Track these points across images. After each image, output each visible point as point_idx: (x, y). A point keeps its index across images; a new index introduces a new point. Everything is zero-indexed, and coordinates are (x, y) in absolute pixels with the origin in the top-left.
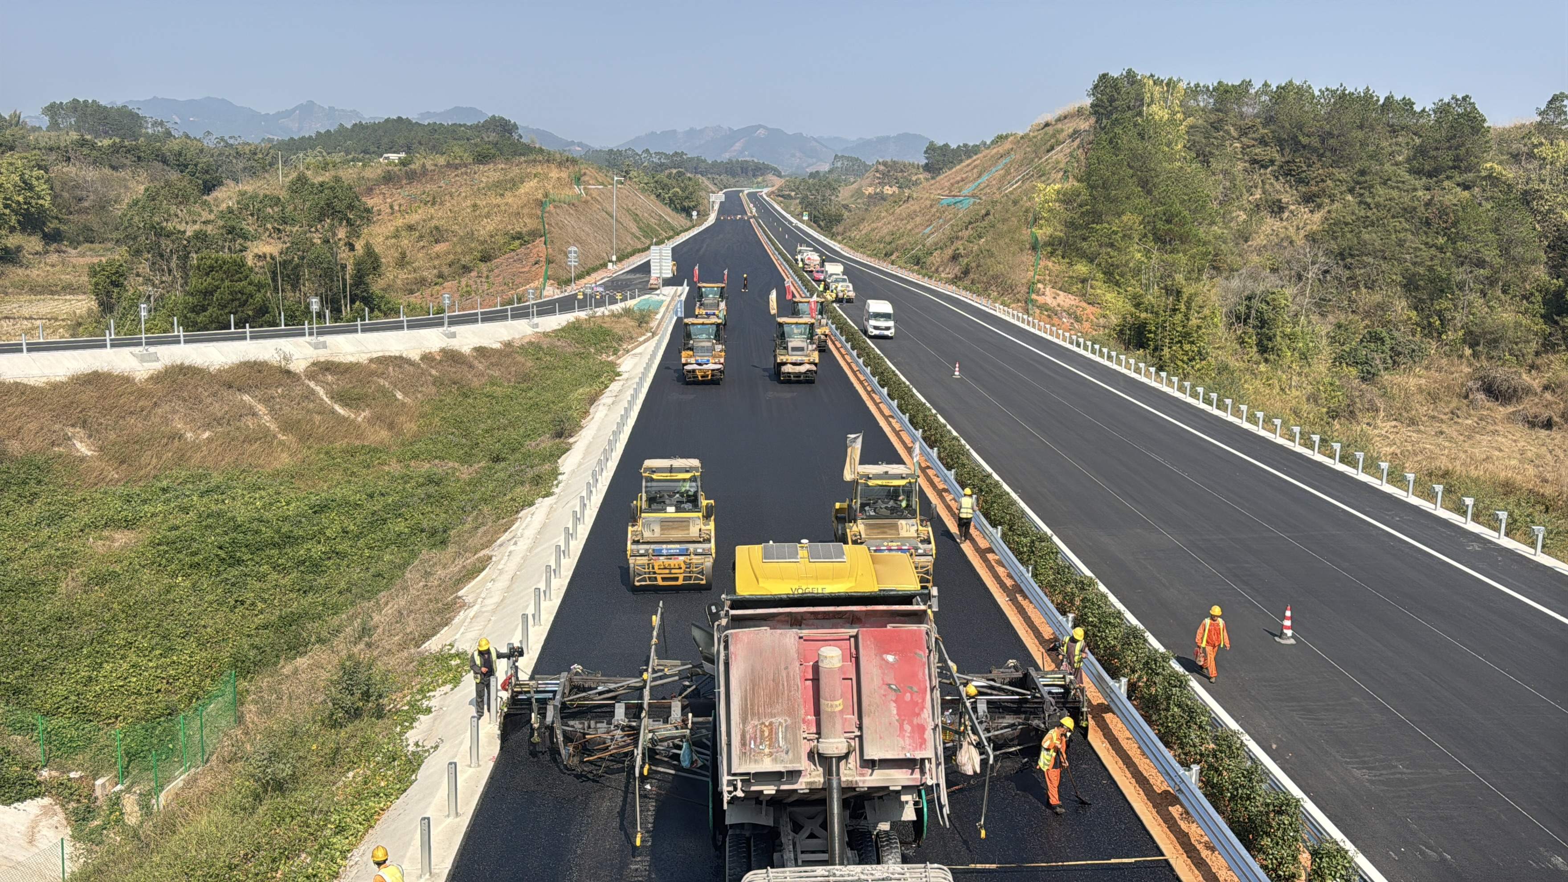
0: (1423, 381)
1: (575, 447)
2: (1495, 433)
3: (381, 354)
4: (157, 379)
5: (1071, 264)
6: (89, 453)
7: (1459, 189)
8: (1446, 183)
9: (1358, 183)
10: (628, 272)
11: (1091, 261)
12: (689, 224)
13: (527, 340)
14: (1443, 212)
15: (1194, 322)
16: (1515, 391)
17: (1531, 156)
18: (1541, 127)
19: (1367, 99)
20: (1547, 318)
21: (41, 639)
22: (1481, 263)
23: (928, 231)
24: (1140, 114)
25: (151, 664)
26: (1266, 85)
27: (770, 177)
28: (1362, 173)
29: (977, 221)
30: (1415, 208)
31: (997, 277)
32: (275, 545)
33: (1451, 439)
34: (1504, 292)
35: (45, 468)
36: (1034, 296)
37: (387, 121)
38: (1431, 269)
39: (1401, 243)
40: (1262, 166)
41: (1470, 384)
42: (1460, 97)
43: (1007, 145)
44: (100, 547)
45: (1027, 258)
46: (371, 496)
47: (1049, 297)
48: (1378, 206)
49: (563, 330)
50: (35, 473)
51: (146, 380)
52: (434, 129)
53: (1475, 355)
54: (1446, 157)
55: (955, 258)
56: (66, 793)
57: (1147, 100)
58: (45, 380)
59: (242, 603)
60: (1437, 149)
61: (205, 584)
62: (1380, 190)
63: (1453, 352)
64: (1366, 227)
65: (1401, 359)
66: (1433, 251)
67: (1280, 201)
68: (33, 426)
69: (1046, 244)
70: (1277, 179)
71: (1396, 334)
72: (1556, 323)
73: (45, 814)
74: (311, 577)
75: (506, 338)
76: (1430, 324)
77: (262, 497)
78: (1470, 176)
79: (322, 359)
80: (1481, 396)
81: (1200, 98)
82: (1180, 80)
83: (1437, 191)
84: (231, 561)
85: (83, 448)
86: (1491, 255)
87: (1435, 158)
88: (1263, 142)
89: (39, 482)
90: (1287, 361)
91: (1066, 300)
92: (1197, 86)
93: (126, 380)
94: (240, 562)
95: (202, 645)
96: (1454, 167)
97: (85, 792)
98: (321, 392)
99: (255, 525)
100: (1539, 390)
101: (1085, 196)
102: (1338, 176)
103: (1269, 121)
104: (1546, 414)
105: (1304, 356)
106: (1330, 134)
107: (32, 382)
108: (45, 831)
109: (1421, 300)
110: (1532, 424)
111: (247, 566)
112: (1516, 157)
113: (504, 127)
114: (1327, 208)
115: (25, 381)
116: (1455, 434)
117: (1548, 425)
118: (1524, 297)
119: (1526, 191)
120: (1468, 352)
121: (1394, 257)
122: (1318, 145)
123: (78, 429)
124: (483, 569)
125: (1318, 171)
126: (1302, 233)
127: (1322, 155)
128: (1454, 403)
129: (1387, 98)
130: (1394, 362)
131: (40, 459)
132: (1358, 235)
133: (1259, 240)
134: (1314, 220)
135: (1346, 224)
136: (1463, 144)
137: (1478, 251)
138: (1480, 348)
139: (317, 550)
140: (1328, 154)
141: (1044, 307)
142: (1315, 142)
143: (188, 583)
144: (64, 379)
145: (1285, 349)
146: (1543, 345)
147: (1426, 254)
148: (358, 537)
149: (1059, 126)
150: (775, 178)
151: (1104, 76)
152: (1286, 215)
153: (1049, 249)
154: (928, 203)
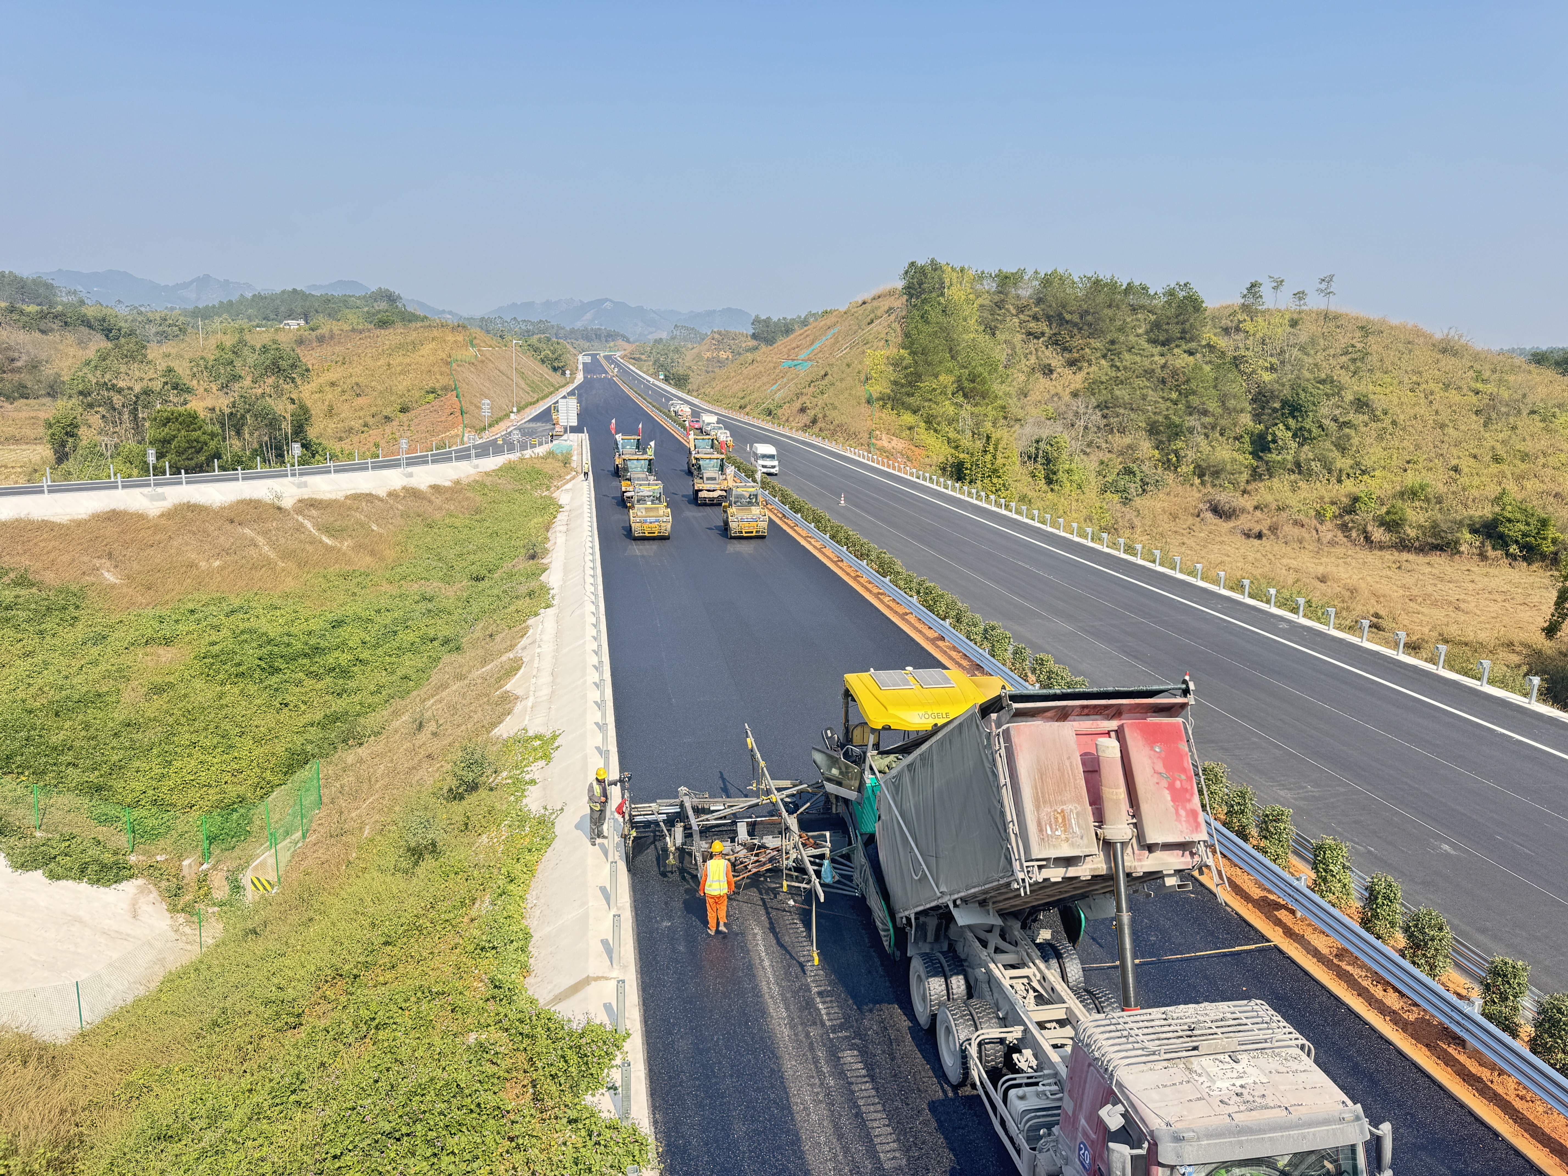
0: (1166, 504)
1: (553, 566)
2: (1222, 542)
3: (353, 492)
4: (168, 515)
5: (898, 415)
6: (117, 581)
7: (1186, 355)
8: (1176, 351)
9: (1109, 350)
10: (529, 421)
11: (915, 412)
12: (564, 382)
13: (472, 479)
14: (1175, 373)
15: (1000, 461)
16: (1234, 511)
17: (1238, 329)
18: (1245, 308)
19: (1113, 286)
20: (1255, 454)
21: (115, 743)
22: (1205, 413)
23: (774, 387)
24: (942, 294)
25: (215, 760)
26: (1036, 272)
27: (620, 342)
28: (1113, 342)
29: (817, 380)
30: (1153, 370)
31: (842, 425)
32: (306, 655)
33: (1191, 549)
34: (1222, 435)
35: (81, 595)
36: (873, 441)
37: (283, 292)
38: (1167, 417)
39: (1144, 397)
40: (1036, 337)
41: (1201, 505)
42: (1182, 283)
43: (832, 319)
44: (150, 662)
45: (865, 409)
46: (378, 611)
47: (885, 442)
48: (1125, 368)
49: (500, 469)
50: (73, 600)
51: (159, 517)
52: (327, 300)
53: (1203, 483)
54: (1175, 330)
55: (803, 410)
56: (157, 873)
57: (947, 284)
58: (68, 517)
59: (286, 705)
60: (1168, 324)
61: (252, 689)
62: (1127, 356)
63: (1186, 480)
64: (1117, 385)
65: (1149, 488)
66: (1169, 404)
67: (1050, 365)
68: (66, 558)
69: (878, 399)
70: (1047, 347)
71: (1144, 468)
72: (1261, 458)
73: (142, 892)
74: (341, 681)
75: (455, 477)
76: (1169, 460)
77: (282, 616)
78: (1193, 345)
79: (306, 497)
80: (1209, 515)
81: (985, 282)
82: (969, 268)
83: (1169, 357)
84: (270, 670)
85: (110, 577)
86: (1213, 406)
87: (1167, 331)
88: (1035, 318)
89: (77, 607)
90: (1067, 490)
91: (898, 444)
92: (983, 273)
93: (141, 517)
94: (278, 670)
95: (257, 741)
96: (1181, 338)
97: (173, 871)
98: (308, 524)
99: (286, 638)
100: (1251, 509)
101: (908, 360)
102: (1094, 345)
103: (1039, 301)
104: (1257, 529)
105: (1080, 487)
106: (1087, 312)
107: (57, 519)
108: (145, 907)
109: (1161, 442)
110: (1248, 536)
111: (284, 674)
112: (1226, 331)
113: (391, 298)
114: (1086, 371)
115: (52, 519)
116: (1193, 544)
117: (1259, 536)
118: (1236, 438)
119: (1235, 357)
120: (1197, 481)
121: (1138, 409)
122: (1078, 321)
123: (104, 561)
124: (520, 668)
125: (1078, 341)
126: (1068, 390)
127: (1081, 329)
128: (1191, 520)
129: (1129, 284)
130: (1144, 490)
131: (74, 588)
132: (1111, 392)
133: (1033, 397)
134: (1077, 380)
135: (1102, 383)
136: (1188, 320)
137: (1204, 404)
138: (1206, 478)
139: (344, 658)
140: (1086, 327)
141: (882, 450)
142: (1076, 318)
143: (236, 690)
144: (85, 517)
145: (1065, 480)
146: (1251, 475)
147: (1163, 406)
148: (377, 646)
149: (875, 304)
150: (624, 343)
151: (913, 264)
152: (1054, 376)
153: (881, 403)
154: (771, 365)
